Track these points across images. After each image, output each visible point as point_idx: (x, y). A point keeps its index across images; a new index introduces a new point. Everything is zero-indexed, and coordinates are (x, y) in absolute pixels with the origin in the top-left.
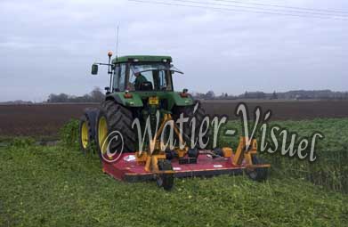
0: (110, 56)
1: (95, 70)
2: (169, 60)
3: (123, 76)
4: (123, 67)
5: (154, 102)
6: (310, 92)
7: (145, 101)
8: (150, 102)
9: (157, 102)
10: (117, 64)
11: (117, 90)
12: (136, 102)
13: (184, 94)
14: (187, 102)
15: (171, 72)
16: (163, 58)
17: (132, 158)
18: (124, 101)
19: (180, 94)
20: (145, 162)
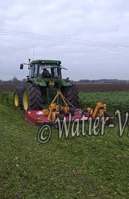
0: (29, 60)
1: (22, 67)
2: (60, 63)
3: (36, 70)
4: (36, 66)
5: (52, 84)
6: (108, 80)
7: (48, 83)
8: (50, 84)
9: (53, 84)
10: (33, 64)
11: (33, 77)
12: (43, 84)
13: (67, 80)
14: (69, 84)
15: (60, 69)
16: (57, 61)
17: (40, 113)
18: (37, 83)
19: (65, 80)
20: (48, 115)
